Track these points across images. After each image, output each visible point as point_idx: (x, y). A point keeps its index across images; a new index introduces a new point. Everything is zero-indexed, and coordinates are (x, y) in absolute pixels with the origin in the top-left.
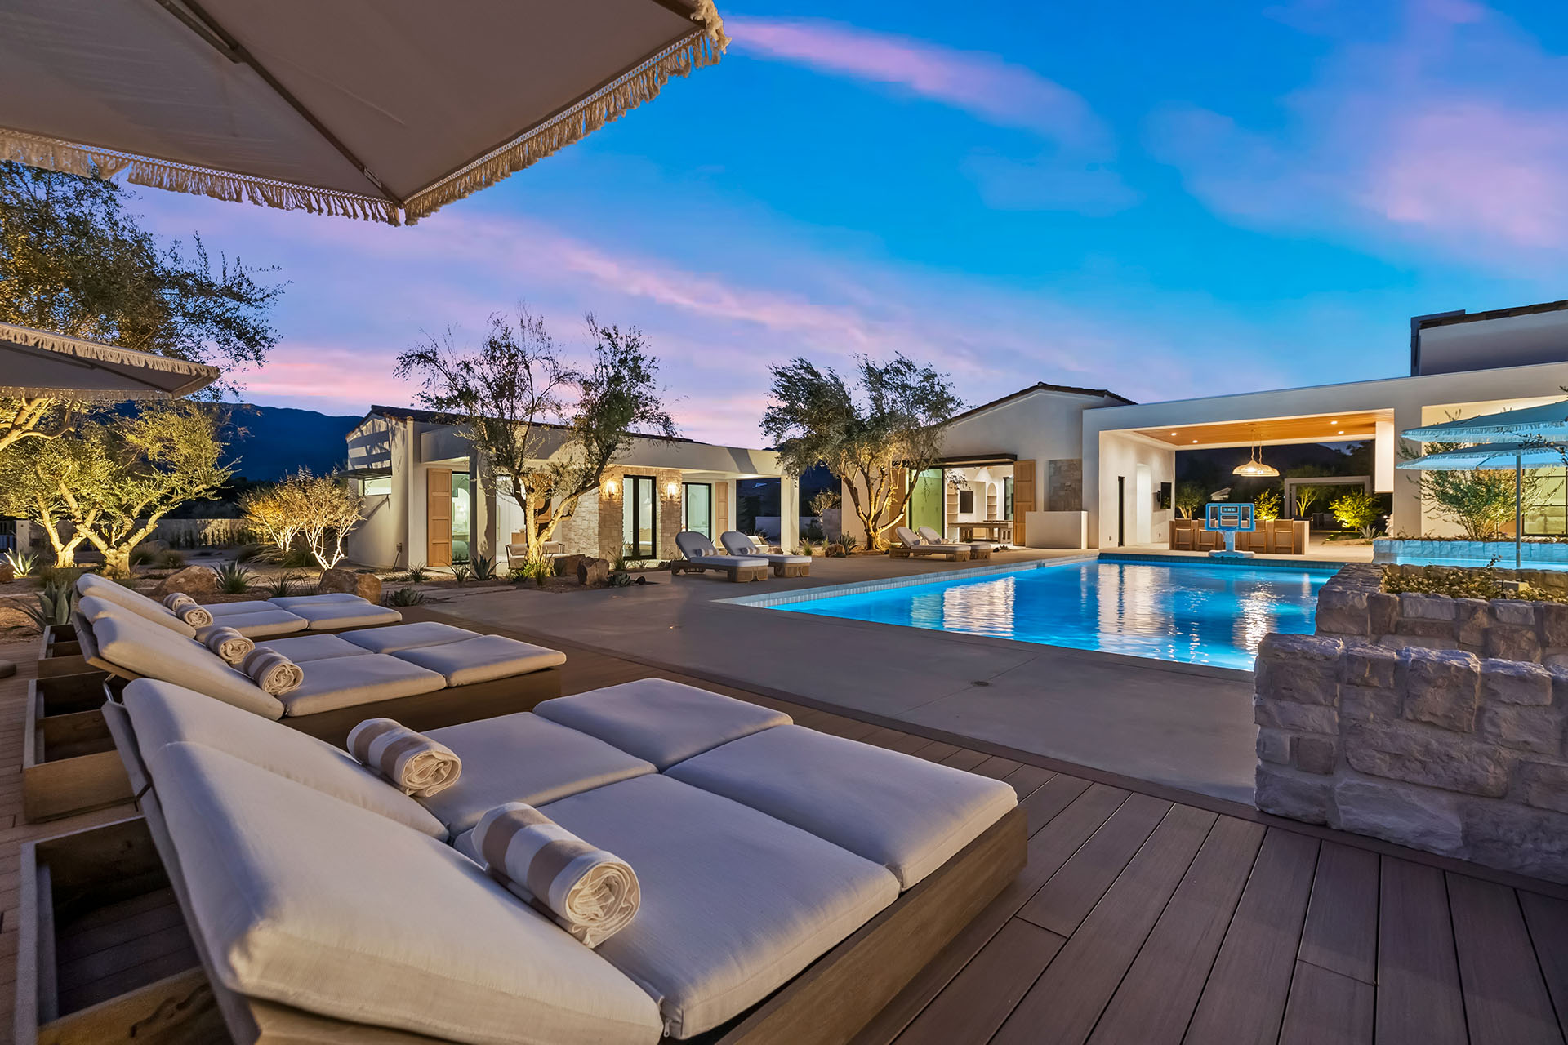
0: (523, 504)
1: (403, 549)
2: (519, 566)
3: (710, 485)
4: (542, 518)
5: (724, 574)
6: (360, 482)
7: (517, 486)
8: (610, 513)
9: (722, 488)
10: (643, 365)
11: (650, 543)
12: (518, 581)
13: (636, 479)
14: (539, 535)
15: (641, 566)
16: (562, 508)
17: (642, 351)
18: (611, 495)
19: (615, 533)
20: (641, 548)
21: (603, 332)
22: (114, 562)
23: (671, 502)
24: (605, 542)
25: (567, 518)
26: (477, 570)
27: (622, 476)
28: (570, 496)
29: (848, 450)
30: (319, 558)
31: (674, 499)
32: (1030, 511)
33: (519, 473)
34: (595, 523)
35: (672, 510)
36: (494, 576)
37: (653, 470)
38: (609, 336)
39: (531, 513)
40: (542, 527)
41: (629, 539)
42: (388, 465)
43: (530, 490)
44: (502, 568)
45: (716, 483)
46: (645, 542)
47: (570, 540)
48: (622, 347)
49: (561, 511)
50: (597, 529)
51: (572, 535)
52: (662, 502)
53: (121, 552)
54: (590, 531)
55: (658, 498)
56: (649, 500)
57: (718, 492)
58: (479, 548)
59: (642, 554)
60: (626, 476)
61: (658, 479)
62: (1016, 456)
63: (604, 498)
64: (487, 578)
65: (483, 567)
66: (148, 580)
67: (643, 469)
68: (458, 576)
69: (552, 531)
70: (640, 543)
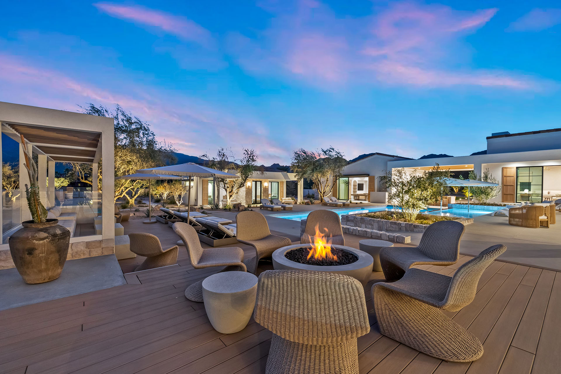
0: (226, 190)
1: (196, 200)
2: (225, 205)
3: (278, 182)
4: (231, 194)
5: (270, 209)
6: (185, 182)
7: (225, 186)
8: (249, 192)
9: (282, 183)
10: (254, 158)
11: (260, 199)
12: (225, 209)
13: (256, 182)
14: (230, 198)
15: (256, 206)
16: (235, 191)
17: (254, 154)
18: (249, 186)
19: (250, 197)
20: (257, 201)
21: (245, 150)
22: (131, 202)
23: (266, 188)
24: (247, 199)
25: (237, 194)
26: (216, 207)
27: (252, 181)
28: (237, 189)
29: (312, 175)
30: (177, 202)
31: (267, 187)
32: (373, 191)
33: (225, 184)
34: (245, 194)
35: (266, 190)
36: (219, 208)
37: (261, 180)
38: (246, 151)
39: (228, 193)
40: (231, 196)
41: (254, 198)
42: (193, 178)
43: (228, 187)
44: (221, 206)
45: (280, 182)
46: (258, 199)
47: (238, 198)
48: (249, 153)
49: (235, 192)
50: (245, 196)
51: (239, 197)
52: (263, 188)
53: (133, 200)
54: (243, 196)
55: (262, 187)
56: (260, 187)
57: (281, 184)
58: (215, 201)
59: (257, 202)
60: (253, 181)
61: (262, 182)
62: (369, 175)
63: (247, 187)
64: (218, 209)
65: (217, 206)
66: (140, 207)
67: (258, 180)
68: (212, 208)
69: (233, 197)
70: (257, 199)
